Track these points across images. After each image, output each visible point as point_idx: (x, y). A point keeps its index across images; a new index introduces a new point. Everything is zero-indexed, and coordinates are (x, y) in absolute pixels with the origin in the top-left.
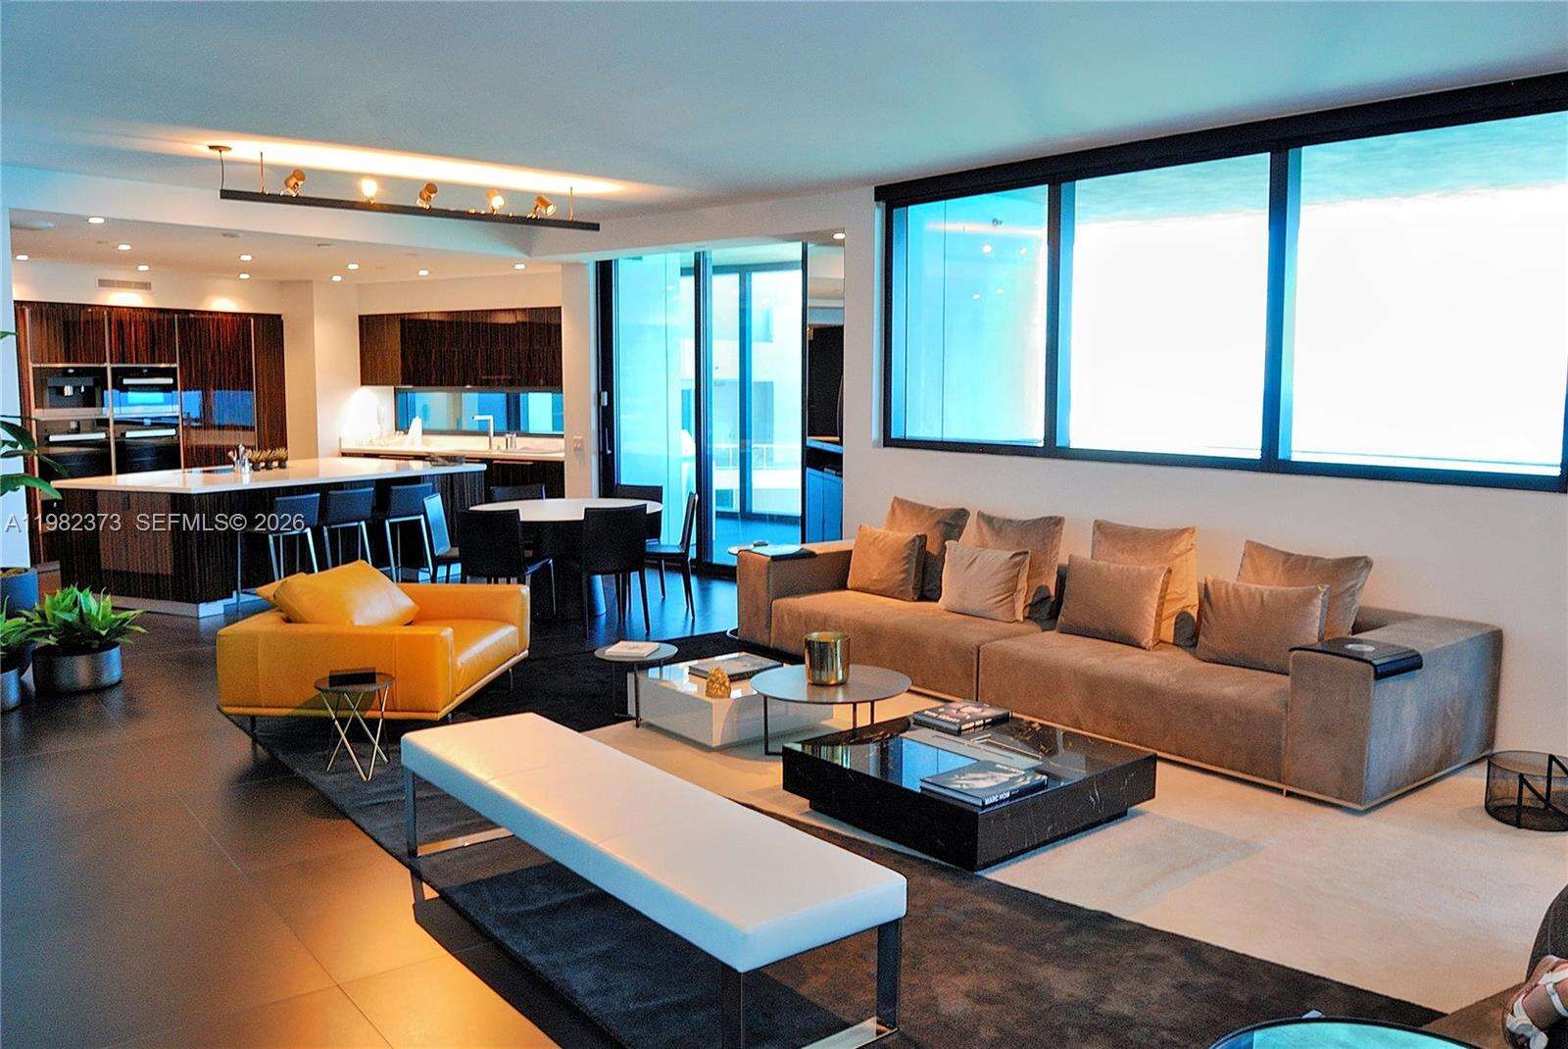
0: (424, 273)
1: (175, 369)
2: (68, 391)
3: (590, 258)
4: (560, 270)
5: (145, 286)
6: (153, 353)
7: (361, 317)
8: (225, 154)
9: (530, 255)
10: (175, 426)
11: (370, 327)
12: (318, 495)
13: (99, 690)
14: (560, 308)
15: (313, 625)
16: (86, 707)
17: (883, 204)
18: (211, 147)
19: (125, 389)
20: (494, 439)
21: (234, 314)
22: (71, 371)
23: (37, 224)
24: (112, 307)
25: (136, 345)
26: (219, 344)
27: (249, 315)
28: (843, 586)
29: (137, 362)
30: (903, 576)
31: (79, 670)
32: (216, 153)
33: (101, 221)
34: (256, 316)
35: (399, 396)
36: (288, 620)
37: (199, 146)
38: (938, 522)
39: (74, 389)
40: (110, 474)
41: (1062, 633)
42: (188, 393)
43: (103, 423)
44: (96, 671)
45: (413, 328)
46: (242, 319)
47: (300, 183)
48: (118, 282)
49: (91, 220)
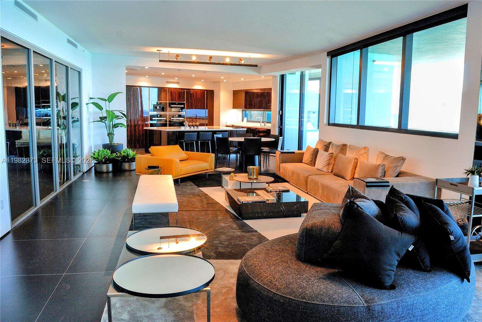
0: (242, 79)
1: (185, 103)
2: (158, 108)
3: (278, 74)
4: (272, 78)
5: (178, 83)
6: (179, 99)
7: (233, 91)
8: (160, 52)
9: (260, 74)
10: (184, 118)
11: (236, 93)
12: (197, 133)
13: (130, 171)
14: (271, 88)
15: (155, 157)
16: (127, 173)
17: (330, 57)
18: (157, 50)
19: (172, 107)
20: (261, 123)
21: (201, 90)
22: (159, 103)
23: (136, 69)
24: (169, 88)
25: (175, 97)
26: (196, 97)
27: (205, 90)
28: (301, 162)
29: (175, 101)
30: (311, 159)
31: (126, 166)
32: (158, 52)
33: (148, 68)
34: (207, 90)
35: (243, 112)
36: (152, 156)
37: (155, 50)
38: (324, 145)
39: (160, 107)
40: (167, 126)
41: (334, 175)
42: (188, 110)
43: (165, 116)
44: (130, 166)
45: (248, 93)
46: (203, 91)
47: (178, 58)
48: (171, 82)
49: (146, 68)
